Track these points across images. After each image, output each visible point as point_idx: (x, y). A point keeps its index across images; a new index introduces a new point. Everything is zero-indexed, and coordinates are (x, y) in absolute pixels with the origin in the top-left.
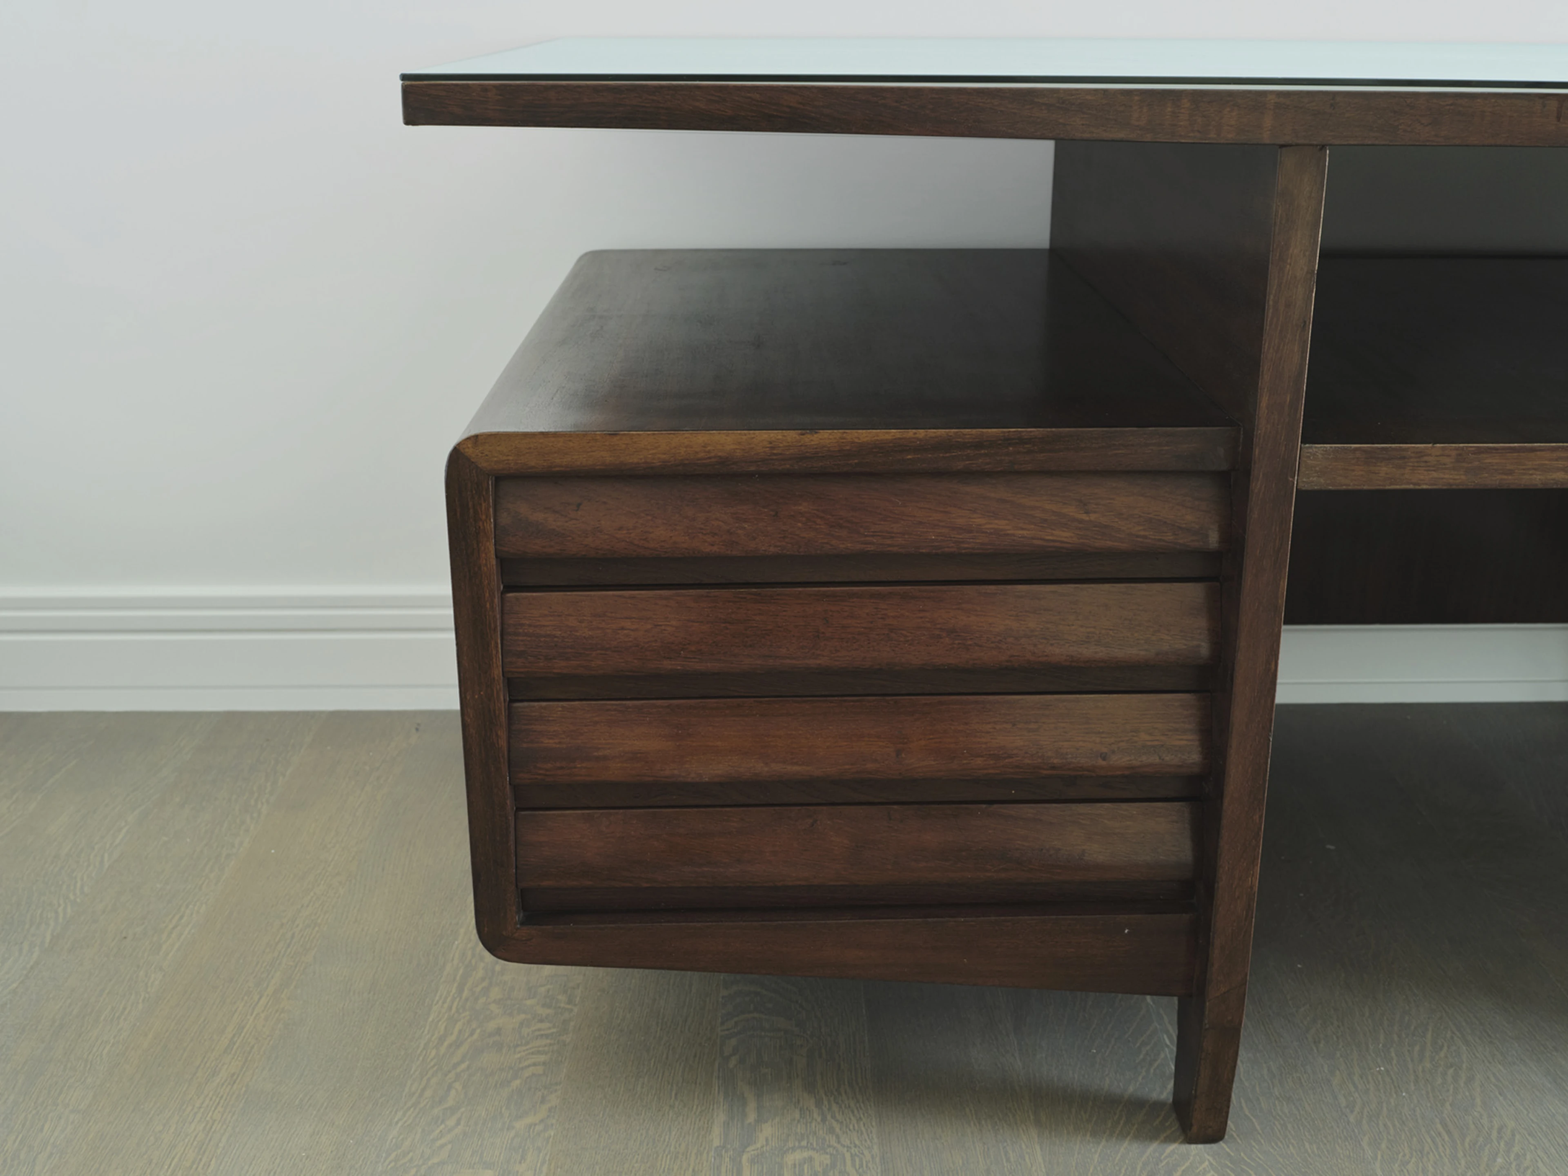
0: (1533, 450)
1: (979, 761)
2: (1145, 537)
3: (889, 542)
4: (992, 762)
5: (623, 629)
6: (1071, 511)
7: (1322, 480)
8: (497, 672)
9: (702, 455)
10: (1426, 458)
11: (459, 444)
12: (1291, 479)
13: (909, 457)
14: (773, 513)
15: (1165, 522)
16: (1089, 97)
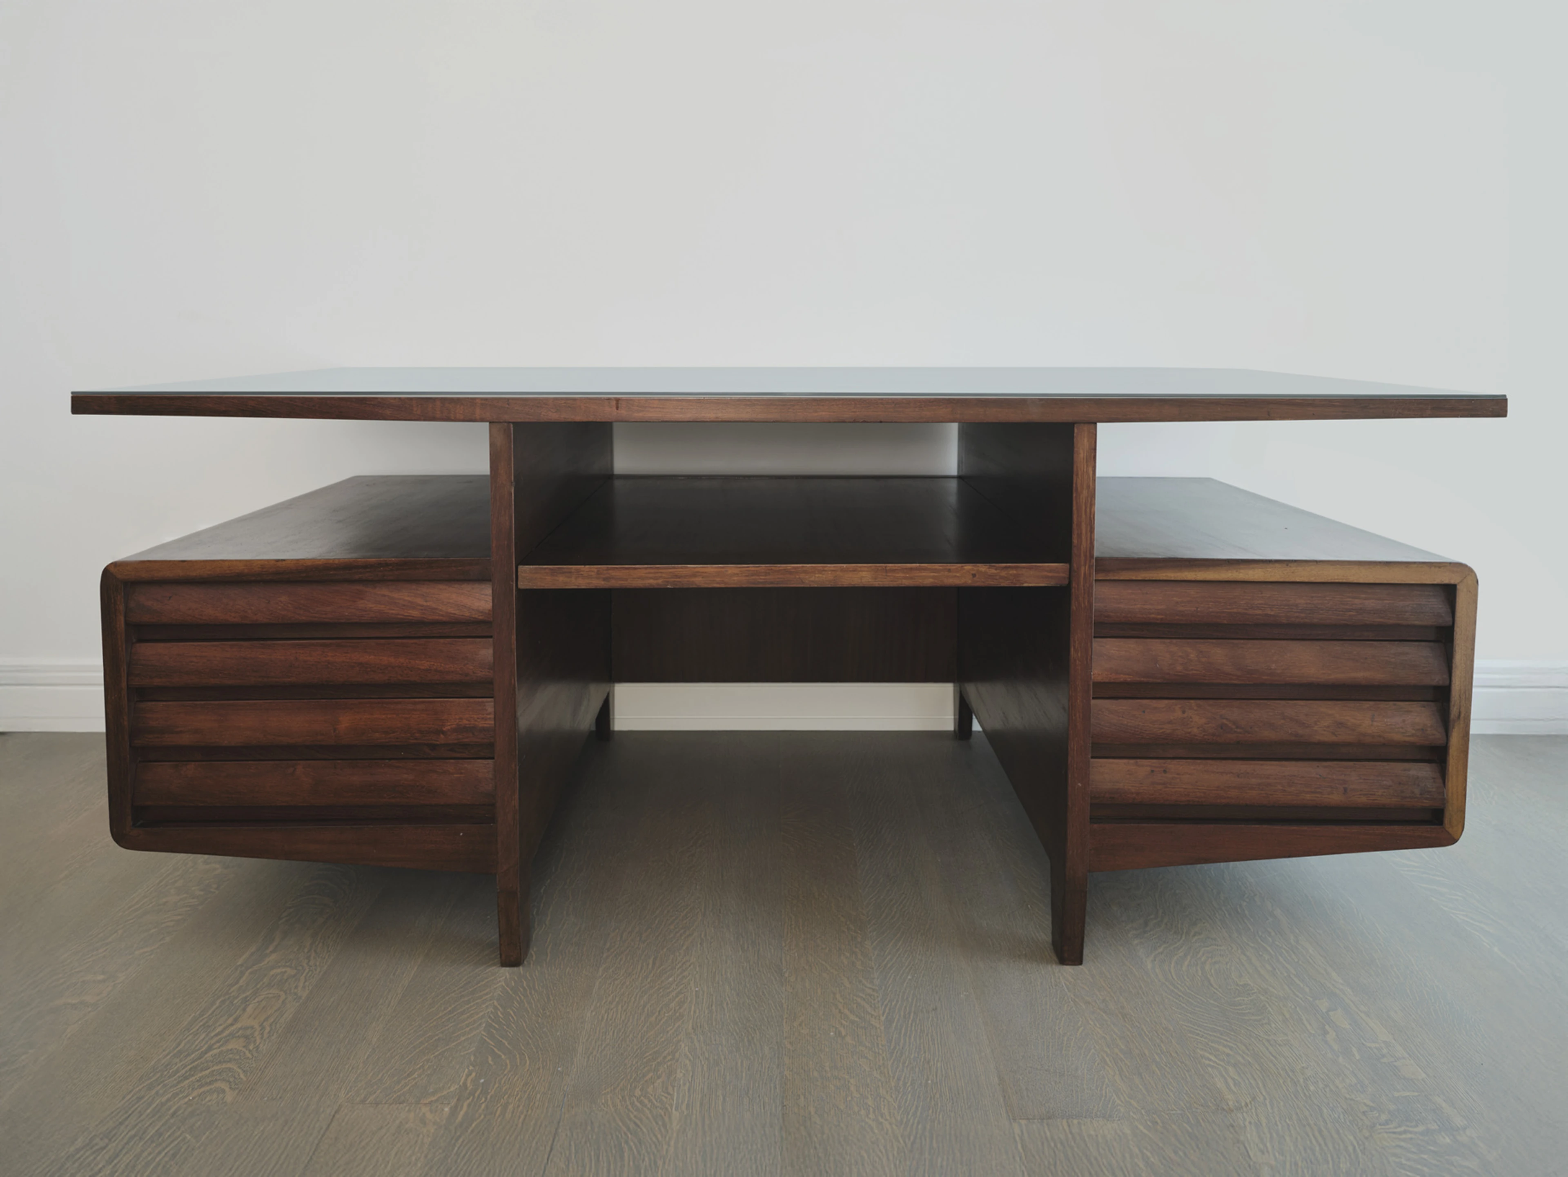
0: (635, 569)
1: (377, 735)
2: (455, 614)
3: (324, 616)
4: (383, 736)
5: (192, 662)
6: (420, 601)
7: (530, 584)
8: (124, 685)
9: (228, 572)
10: (582, 573)
11: (107, 566)
12: (511, 583)
13: (331, 573)
14: (267, 601)
15: (465, 607)
16: (392, 401)
